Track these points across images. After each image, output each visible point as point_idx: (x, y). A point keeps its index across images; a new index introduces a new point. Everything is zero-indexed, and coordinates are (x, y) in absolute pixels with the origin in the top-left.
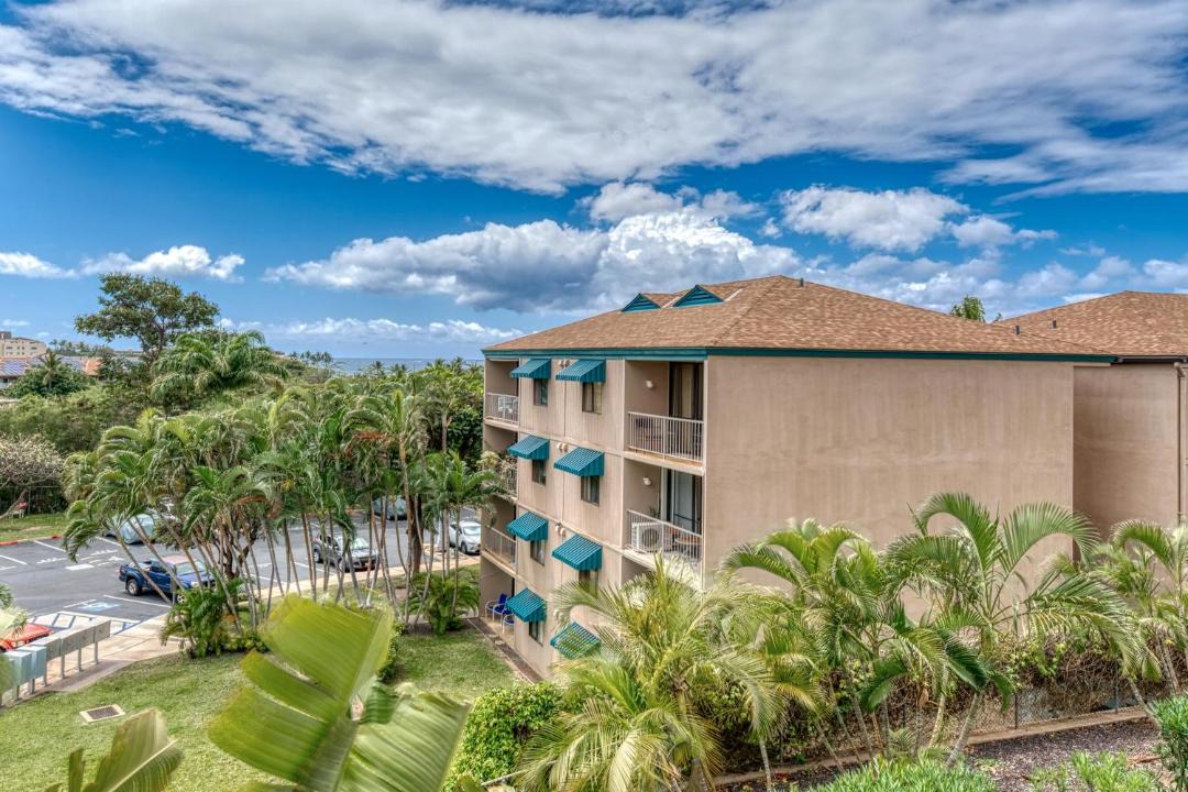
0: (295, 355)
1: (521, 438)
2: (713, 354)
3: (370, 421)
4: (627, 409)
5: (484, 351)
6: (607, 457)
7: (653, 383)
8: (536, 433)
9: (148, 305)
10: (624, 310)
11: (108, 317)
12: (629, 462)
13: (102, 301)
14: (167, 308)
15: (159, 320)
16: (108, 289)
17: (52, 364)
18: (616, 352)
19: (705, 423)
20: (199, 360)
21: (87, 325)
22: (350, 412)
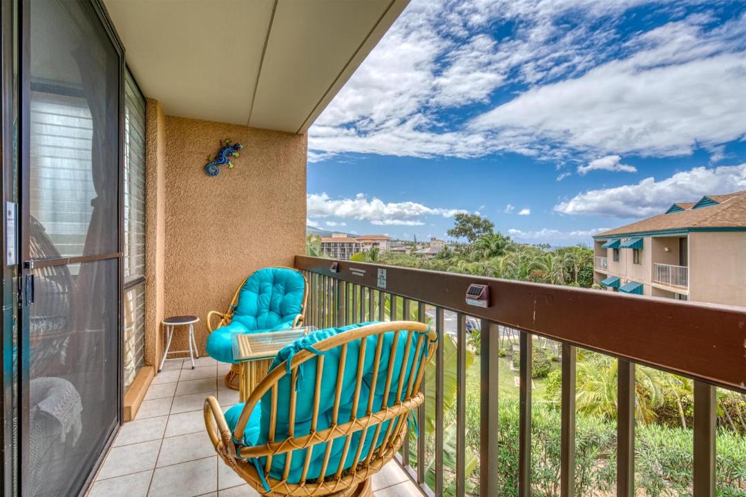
0: (534, 245)
1: (609, 277)
2: (692, 231)
3: (539, 267)
4: (652, 262)
5: (594, 237)
6: (644, 286)
7: (669, 249)
8: (615, 275)
9: (470, 225)
10: (667, 213)
11: (457, 230)
12: (654, 288)
13: (455, 224)
14: (476, 225)
15: (473, 230)
16: (458, 219)
17: (446, 249)
18: (648, 233)
19: (689, 267)
20: (486, 245)
21: (451, 233)
22: (531, 263)
